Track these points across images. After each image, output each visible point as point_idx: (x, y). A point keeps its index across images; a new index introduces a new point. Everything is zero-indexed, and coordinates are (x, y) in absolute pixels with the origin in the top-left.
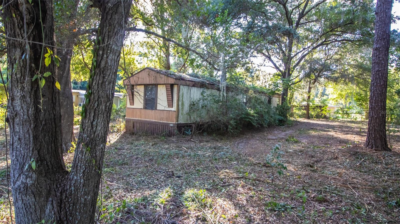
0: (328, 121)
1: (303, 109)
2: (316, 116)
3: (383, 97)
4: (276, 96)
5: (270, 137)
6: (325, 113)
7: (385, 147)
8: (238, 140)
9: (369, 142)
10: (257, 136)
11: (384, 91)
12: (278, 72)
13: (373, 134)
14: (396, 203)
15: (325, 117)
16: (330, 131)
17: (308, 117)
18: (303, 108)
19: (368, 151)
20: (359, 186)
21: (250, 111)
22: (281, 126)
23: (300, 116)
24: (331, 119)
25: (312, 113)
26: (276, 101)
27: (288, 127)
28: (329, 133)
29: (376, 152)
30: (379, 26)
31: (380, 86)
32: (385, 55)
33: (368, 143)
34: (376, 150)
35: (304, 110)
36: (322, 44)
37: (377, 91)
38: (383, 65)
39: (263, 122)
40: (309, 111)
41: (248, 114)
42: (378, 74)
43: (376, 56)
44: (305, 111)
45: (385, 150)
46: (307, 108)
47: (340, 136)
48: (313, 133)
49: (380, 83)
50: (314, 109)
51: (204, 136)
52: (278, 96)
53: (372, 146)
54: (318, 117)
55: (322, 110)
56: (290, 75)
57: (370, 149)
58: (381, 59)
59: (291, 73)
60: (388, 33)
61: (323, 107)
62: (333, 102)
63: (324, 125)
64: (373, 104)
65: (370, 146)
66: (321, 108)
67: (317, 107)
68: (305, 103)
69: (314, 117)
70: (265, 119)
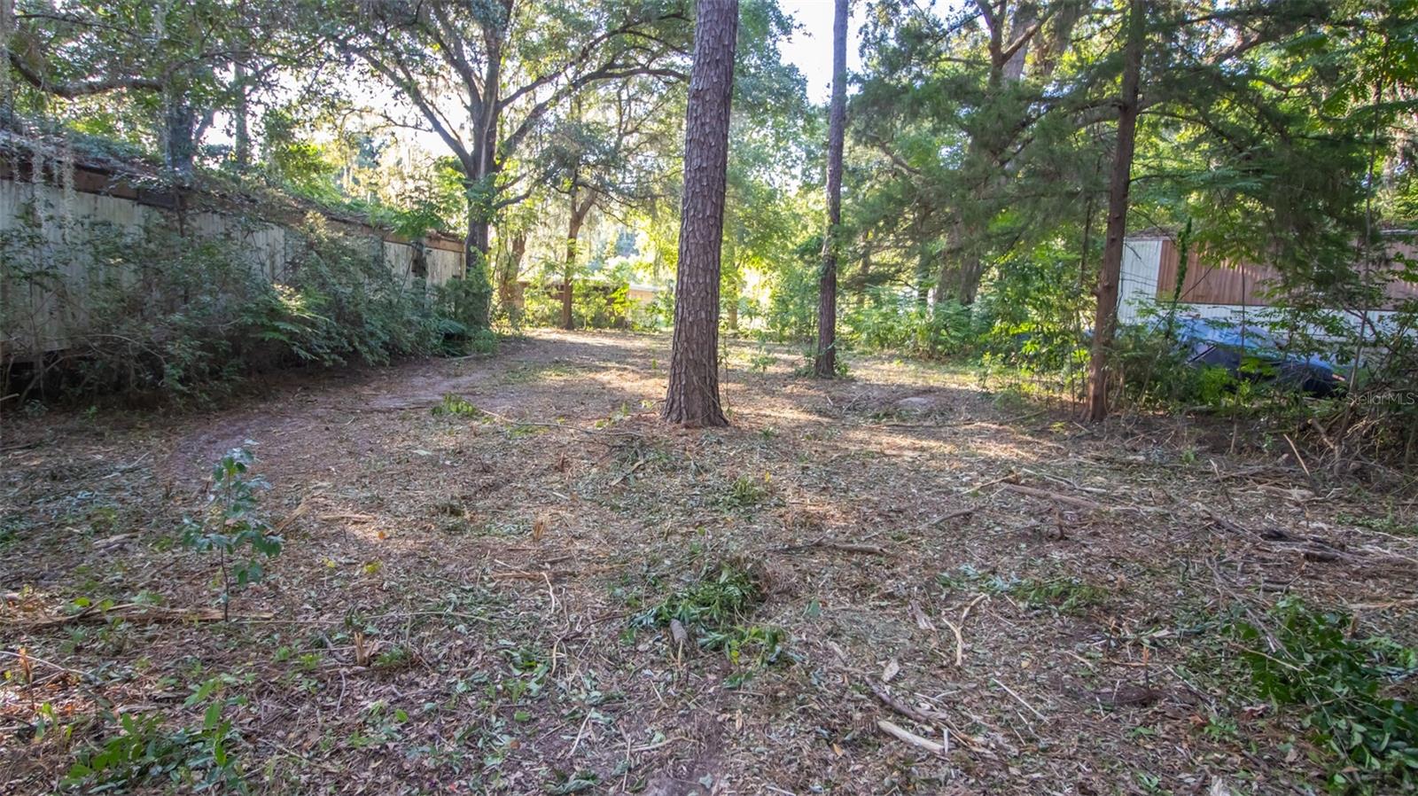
0: (624, 336)
1: (551, 297)
2: (593, 319)
3: (710, 258)
4: (449, 245)
5: (384, 401)
6: (620, 309)
7: (715, 417)
8: (221, 423)
9: (673, 401)
10: (323, 403)
11: (712, 238)
12: (450, 154)
13: (683, 376)
14: (656, 617)
15: (621, 324)
16: (606, 369)
17: (568, 321)
18: (554, 292)
19: (665, 431)
20: (582, 567)
21: (290, 297)
22: (454, 355)
23: (545, 320)
24: (636, 327)
25: (581, 309)
26: (445, 265)
27: (477, 359)
28: (603, 377)
29: (689, 431)
30: (706, 15)
31: (703, 218)
32: (719, 118)
33: (671, 407)
34: (687, 427)
35: (556, 298)
36: (603, 74)
37: (695, 237)
38: (714, 150)
39: (362, 342)
40: (571, 302)
41: (275, 313)
42: (700, 181)
43: (696, 118)
44: (558, 304)
45: (713, 424)
46: (565, 292)
47: (627, 385)
48: (552, 378)
49: (704, 211)
50: (587, 296)
51: (25, 417)
52: (455, 246)
53: (681, 412)
54: (598, 322)
55: (611, 301)
56: (494, 168)
57: (674, 425)
58: (707, 130)
59: (498, 162)
60: (729, 46)
61: (615, 290)
62: (647, 274)
63: (603, 348)
64: (685, 279)
65: (674, 416)
66: (606, 294)
67: (596, 289)
68: (557, 278)
69: (588, 324)
70: (372, 334)
